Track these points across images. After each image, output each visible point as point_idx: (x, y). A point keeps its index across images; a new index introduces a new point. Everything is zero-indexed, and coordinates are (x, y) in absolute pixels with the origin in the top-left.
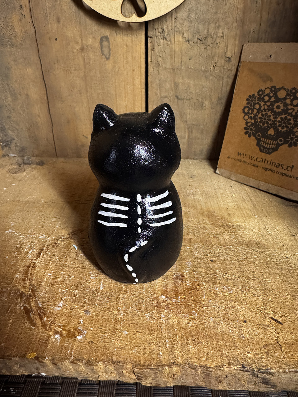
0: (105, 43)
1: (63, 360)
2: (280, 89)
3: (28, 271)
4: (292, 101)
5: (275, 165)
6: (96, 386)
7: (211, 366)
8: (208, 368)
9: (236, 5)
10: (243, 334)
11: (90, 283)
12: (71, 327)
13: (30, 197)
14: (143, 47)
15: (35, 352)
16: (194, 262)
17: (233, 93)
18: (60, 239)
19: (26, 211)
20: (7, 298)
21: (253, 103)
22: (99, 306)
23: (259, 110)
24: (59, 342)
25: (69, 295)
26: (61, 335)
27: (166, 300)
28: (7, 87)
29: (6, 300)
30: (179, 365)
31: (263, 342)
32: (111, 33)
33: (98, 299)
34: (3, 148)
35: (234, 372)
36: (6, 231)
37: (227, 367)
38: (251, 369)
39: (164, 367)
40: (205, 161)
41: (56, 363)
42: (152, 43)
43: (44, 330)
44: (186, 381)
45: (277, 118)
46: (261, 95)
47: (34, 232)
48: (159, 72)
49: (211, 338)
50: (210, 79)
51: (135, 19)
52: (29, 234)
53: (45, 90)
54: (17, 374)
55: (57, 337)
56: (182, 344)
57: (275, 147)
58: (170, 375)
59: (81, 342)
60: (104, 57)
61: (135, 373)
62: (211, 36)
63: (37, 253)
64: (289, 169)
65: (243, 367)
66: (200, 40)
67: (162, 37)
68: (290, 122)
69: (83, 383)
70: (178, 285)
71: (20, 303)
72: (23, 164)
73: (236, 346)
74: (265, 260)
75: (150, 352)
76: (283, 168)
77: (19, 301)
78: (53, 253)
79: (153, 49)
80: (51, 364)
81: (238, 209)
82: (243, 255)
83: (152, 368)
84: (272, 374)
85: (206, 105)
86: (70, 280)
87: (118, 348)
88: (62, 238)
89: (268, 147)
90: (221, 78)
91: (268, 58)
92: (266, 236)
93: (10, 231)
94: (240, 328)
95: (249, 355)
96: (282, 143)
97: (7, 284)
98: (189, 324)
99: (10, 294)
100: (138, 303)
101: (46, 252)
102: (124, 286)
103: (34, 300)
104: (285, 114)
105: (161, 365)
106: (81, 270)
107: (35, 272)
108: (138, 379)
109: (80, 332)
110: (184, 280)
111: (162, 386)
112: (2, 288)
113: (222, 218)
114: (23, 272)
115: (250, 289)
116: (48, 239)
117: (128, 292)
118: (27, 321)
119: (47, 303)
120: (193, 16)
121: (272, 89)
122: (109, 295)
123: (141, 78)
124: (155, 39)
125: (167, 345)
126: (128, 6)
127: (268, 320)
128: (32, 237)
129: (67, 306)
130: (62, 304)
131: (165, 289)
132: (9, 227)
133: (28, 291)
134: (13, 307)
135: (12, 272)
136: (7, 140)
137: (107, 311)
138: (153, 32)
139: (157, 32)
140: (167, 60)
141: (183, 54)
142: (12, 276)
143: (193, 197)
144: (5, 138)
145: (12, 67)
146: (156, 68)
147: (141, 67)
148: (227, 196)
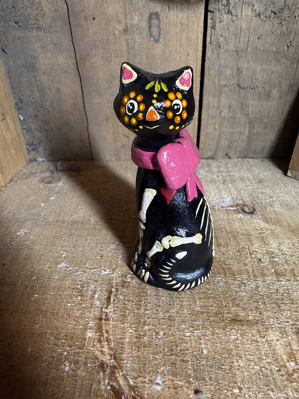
0: (155, 22)
3: (101, 327)
11: (187, 343)
13: (76, 215)
14: (202, 25)
18: (129, 276)
19: (75, 236)
20: (84, 371)
22: (212, 382)
25: (165, 364)
27: (298, 369)
32: (162, 8)
33: (207, 369)
36: (58, 266)
40: (267, 160)
42: (213, 19)
47: (93, 265)
48: (219, 55)
52: (87, 268)
60: (152, 39)
62: (289, 7)
63: (106, 298)
66: (274, 13)
71: (104, 380)
72: (56, 171)
77: (102, 376)
78: (125, 296)
79: (213, 27)
85: (274, 94)
86: (160, 339)
93: (63, 264)
97: (79, 348)
99: (87, 365)
101: (116, 295)
102: (233, 347)
103: (121, 374)
106: (170, 323)
107: (111, 327)
112: (74, 356)
114: (96, 328)
116: (114, 275)
117: (243, 357)
119: (140, 378)
122: (218, 363)
123: (196, 64)
124: (217, 14)
128: (93, 273)
129: (168, 384)
130: (160, 379)
131: (290, 351)
132: (60, 259)
133: (110, 360)
134: (96, 386)
135: (81, 329)
136: (35, 143)
137: (224, 389)
138: (215, 5)
139: (220, 4)
140: (230, 41)
141: (251, 32)
142: (83, 335)
143: (272, 210)
144: (32, 140)
145: (39, 56)
146: (216, 50)
147: (197, 50)
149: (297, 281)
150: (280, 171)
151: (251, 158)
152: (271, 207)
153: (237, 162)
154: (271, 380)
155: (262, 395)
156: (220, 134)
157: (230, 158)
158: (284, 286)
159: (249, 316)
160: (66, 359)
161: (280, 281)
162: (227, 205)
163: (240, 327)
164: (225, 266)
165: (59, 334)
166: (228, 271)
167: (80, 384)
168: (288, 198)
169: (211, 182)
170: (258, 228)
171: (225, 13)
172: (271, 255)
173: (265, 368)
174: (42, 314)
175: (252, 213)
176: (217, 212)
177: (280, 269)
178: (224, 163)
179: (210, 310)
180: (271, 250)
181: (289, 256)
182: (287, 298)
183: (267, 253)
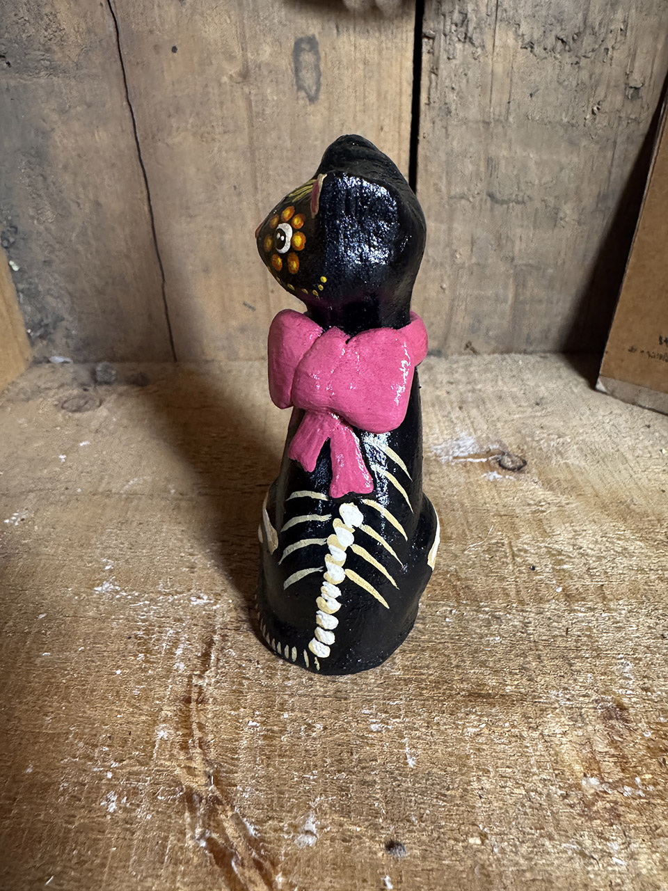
0: (307, 58)
3: (189, 717)
11: (372, 745)
13: (136, 479)
14: (409, 64)
19: (135, 524)
20: (149, 811)
22: (423, 824)
25: (325, 791)
27: (605, 792)
32: (323, 29)
33: (413, 799)
34: (33, 344)
36: (96, 589)
40: (556, 356)
42: (433, 54)
47: (172, 586)
48: (447, 130)
50: (583, 144)
52: (160, 592)
53: (144, 187)
60: (302, 94)
62: (593, 28)
63: (199, 655)
66: (563, 42)
67: (462, 38)
70: (620, 739)
71: (193, 828)
72: (93, 385)
77: (189, 820)
78: (242, 651)
79: (434, 71)
85: (566, 214)
86: (315, 739)
90: (610, 142)
93: (106, 585)
97: (138, 761)
99: (156, 798)
100: (530, 807)
101: (223, 648)
102: (471, 751)
103: (230, 814)
106: (337, 704)
107: (209, 716)
110: (631, 722)
112: (128, 779)
113: (659, 520)
114: (176, 719)
116: (218, 606)
117: (491, 770)
119: (270, 822)
122: (438, 784)
123: (400, 149)
124: (442, 42)
128: (172, 604)
129: (330, 831)
130: (313, 823)
131: (589, 755)
132: (99, 574)
133: (206, 785)
134: (175, 842)
135: (144, 722)
136: (46, 321)
137: (449, 839)
138: (436, 23)
139: (448, 23)
140: (471, 99)
141: (514, 81)
142: (148, 734)
143: (562, 462)
144: (39, 316)
145: (53, 130)
146: (441, 120)
147: (400, 119)
148: (649, 455)
149: (609, 610)
150: (582, 380)
151: (520, 353)
152: (559, 456)
153: (490, 363)
154: (548, 816)
155: (529, 847)
156: (453, 300)
157: (475, 352)
158: (583, 621)
159: (507, 685)
160: (110, 787)
161: (575, 611)
162: (466, 454)
163: (487, 709)
164: (459, 583)
165: (95, 735)
166: (464, 593)
167: (141, 838)
168: (597, 438)
169: (433, 405)
170: (532, 502)
171: (459, 40)
172: (557, 556)
173: (536, 791)
174: (58, 694)
175: (519, 469)
176: (444, 467)
177: (574, 585)
178: (461, 364)
179: (423, 674)
180: (556, 546)
181: (594, 559)
182: (587, 645)
183: (549, 552)
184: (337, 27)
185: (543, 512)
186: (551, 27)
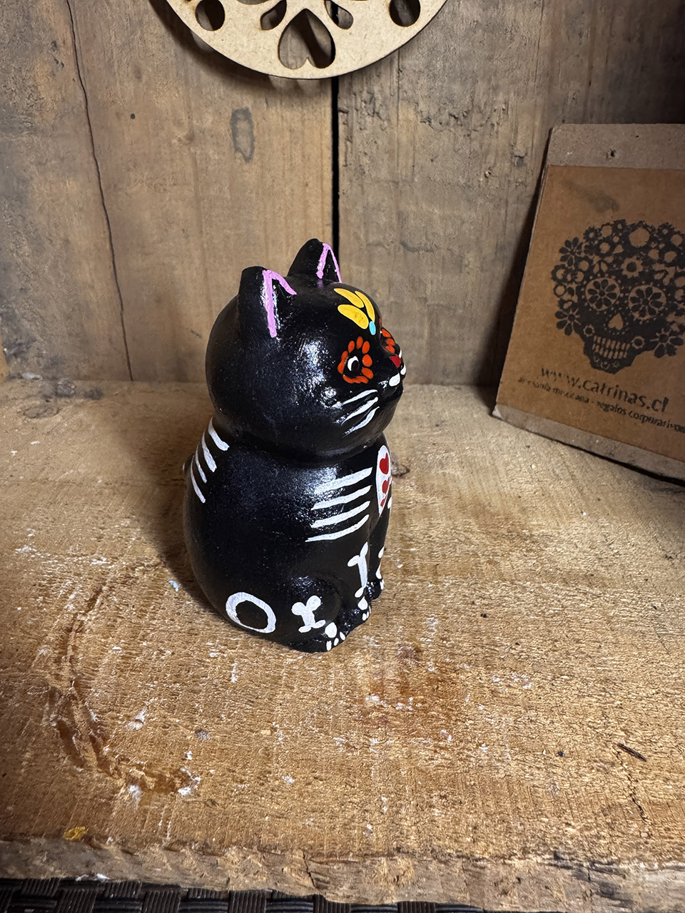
0: (242, 125)
1: (147, 843)
2: (634, 227)
3: (67, 641)
4: (662, 253)
5: (626, 396)
6: (223, 903)
7: (483, 854)
8: (477, 860)
9: (533, 42)
10: (557, 783)
11: (207, 667)
12: (164, 769)
13: (72, 471)
14: (328, 132)
15: (82, 826)
16: (444, 618)
17: (530, 236)
18: (140, 568)
19: (61, 504)
20: (18, 701)
21: (576, 257)
22: (229, 720)
23: (588, 274)
24: (137, 803)
25: (160, 695)
26: (143, 786)
27: (382, 706)
28: (20, 223)
29: (17, 705)
30: (411, 854)
31: (602, 801)
32: (255, 102)
33: (227, 703)
34: (8, 360)
35: (535, 870)
36: (17, 550)
37: (519, 859)
38: (575, 862)
39: (376, 859)
40: (468, 388)
41: (130, 851)
42: (348, 125)
43: (105, 773)
44: (426, 892)
45: (629, 292)
46: (593, 239)
47: (79, 551)
48: (363, 188)
49: (484, 791)
50: (479, 202)
51: (308, 71)
52: (68, 555)
53: (106, 227)
54: (42, 878)
55: (134, 792)
56: (417, 805)
57: (625, 356)
58: (390, 878)
59: (188, 803)
60: (239, 155)
61: (312, 874)
62: (479, 108)
63: (88, 599)
64: (658, 406)
65: (557, 857)
66: (455, 118)
67: (371, 113)
68: (658, 300)
69: (191, 896)
70: (408, 672)
71: (49, 713)
72: (54, 396)
73: (540, 811)
74: (604, 614)
75: (345, 825)
76: (644, 405)
77: (48, 708)
78: (123, 598)
79: (349, 139)
80: (121, 853)
81: (543, 497)
82: (556, 602)
83: (350, 862)
84: (624, 874)
85: (469, 262)
86: (163, 660)
87: (273, 816)
88: (143, 565)
89: (610, 357)
90: (503, 202)
91: (607, 157)
92: (607, 558)
93: (26, 548)
94: (550, 770)
95: (570, 829)
96: (641, 347)
97: (19, 669)
98: (433, 759)
99: (26, 693)
100: (318, 713)
101: (108, 596)
102: (285, 674)
103: (80, 706)
104: (647, 283)
105: (368, 854)
106: (187, 638)
107: (84, 642)
108: (318, 887)
109: (186, 780)
110: (422, 660)
111: (372, 904)
112: (8, 680)
113: (506, 519)
114: (56, 642)
115: (571, 680)
116: (113, 566)
117: (296, 687)
118: (64, 755)
119: (110, 713)
120: (439, 65)
121: (616, 227)
122: (250, 695)
123: (323, 203)
124: (355, 115)
125: (384, 808)
126: (295, 43)
127: (614, 751)
128: (76, 563)
129: (155, 721)
130: (144, 715)
131: (379, 681)
132: (22, 539)
133: (68, 687)
134: (33, 722)
135: (31, 643)
136: (19, 341)
137: (246, 730)
138: (348, 100)
139: (359, 100)
140: (381, 162)
141: (417, 148)
142: (31, 651)
144: (15, 337)
145: (32, 178)
146: (357, 179)
147: (322, 178)
148: (519, 469)
149: (436, 582)
150: (485, 408)
151: (438, 384)
152: (440, 466)
154: (330, 719)
155: (306, 738)
158: (410, 589)
161: (407, 581)
167: (7, 718)
168: (479, 454)
171: (369, 114)
172: (407, 542)
173: (326, 703)
175: (400, 476)
177: (414, 563)
180: (410, 535)
181: (438, 545)
182: (408, 606)
183: (402, 539)
184: (267, 103)
185: (409, 508)
186: (444, 106)
